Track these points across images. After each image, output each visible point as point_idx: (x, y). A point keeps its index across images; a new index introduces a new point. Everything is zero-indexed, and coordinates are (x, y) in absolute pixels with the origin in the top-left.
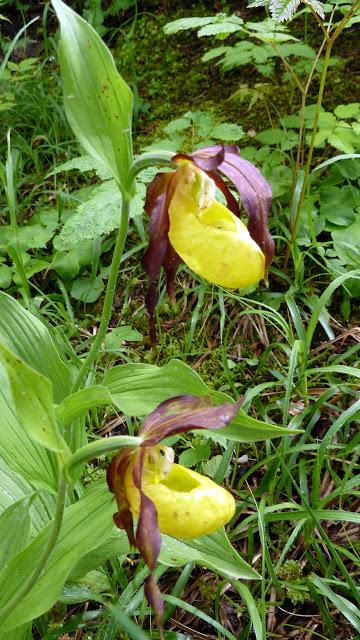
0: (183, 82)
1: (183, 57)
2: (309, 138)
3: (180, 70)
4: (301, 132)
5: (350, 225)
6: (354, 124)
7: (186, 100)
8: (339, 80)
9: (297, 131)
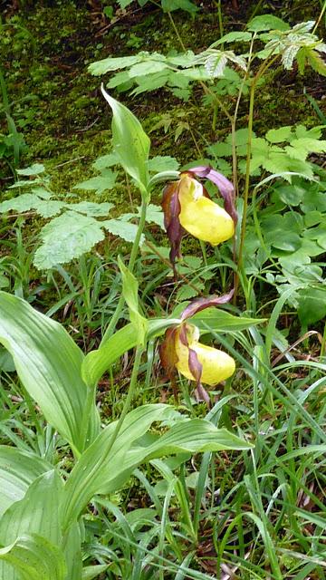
0: (64, 108)
1: (56, 74)
2: (243, 166)
3: (55, 92)
4: (234, 160)
5: (296, 250)
6: (287, 148)
7: (73, 131)
8: (268, 97)
9: (228, 159)
